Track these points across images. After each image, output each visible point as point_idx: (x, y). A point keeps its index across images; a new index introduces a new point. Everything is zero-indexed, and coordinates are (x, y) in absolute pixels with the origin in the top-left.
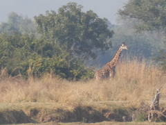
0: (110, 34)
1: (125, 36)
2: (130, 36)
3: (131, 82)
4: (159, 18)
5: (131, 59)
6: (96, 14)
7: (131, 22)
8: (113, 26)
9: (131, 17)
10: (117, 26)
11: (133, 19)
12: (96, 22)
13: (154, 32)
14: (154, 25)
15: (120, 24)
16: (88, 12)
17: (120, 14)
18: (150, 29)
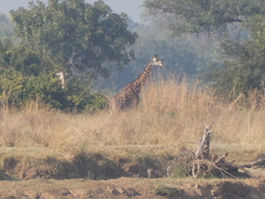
0: (132, 38)
1: (155, 42)
2: (163, 42)
3: (165, 115)
4: (209, 13)
5: (165, 79)
6: (108, 7)
7: (164, 19)
8: (137, 24)
9: (165, 10)
10: (143, 26)
11: (168, 14)
12: (110, 20)
13: (201, 35)
14: (201, 24)
15: (147, 23)
16: (95, 3)
17: (147, 6)
18: (196, 31)
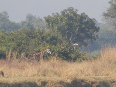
0: (97, 29)
1: (107, 31)
2: (111, 31)
3: (112, 63)
5: (112, 47)
6: (87, 16)
7: (111, 21)
8: (100, 23)
9: (112, 17)
10: (102, 24)
11: (113, 19)
12: (88, 21)
15: (104, 23)
16: (82, 14)
17: (104, 15)
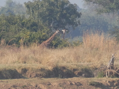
0: (79, 15)
2: (93, 17)
3: (94, 50)
4: (114, 4)
5: (94, 33)
6: (68, 1)
7: (93, 7)
8: (81, 9)
9: (94, 3)
10: (84, 10)
12: (69, 7)
13: (110, 14)
14: (110, 9)
15: (86, 8)
17: (86, 1)
18: (108, 12)
